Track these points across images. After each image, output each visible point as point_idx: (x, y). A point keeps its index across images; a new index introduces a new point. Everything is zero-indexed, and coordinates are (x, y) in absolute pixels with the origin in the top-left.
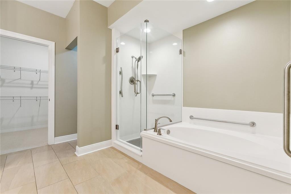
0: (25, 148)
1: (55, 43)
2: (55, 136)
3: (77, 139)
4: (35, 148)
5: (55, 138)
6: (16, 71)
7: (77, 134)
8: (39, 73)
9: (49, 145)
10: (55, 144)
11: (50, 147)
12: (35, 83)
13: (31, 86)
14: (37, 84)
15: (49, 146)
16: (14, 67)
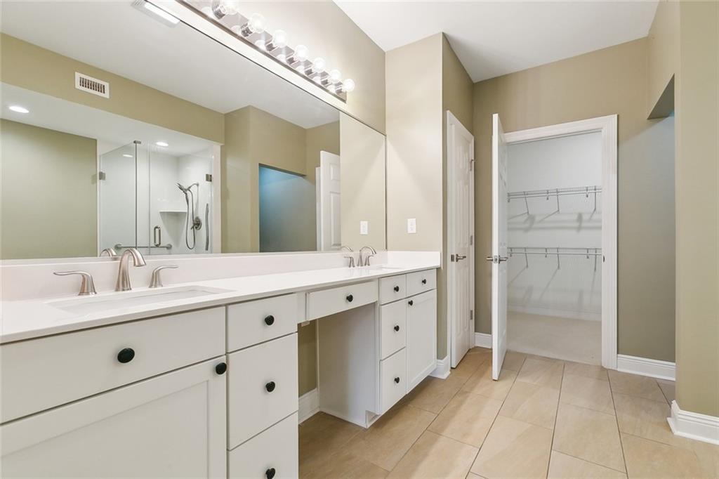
0: (556, 356)
1: (618, 116)
2: (620, 352)
3: (674, 379)
4: (574, 362)
5: (619, 355)
6: (549, 198)
7: (674, 364)
8: (592, 196)
9: (603, 367)
10: (619, 370)
11: (605, 374)
12: (585, 217)
13: (576, 225)
14: (590, 220)
15: (602, 369)
16: (548, 191)
